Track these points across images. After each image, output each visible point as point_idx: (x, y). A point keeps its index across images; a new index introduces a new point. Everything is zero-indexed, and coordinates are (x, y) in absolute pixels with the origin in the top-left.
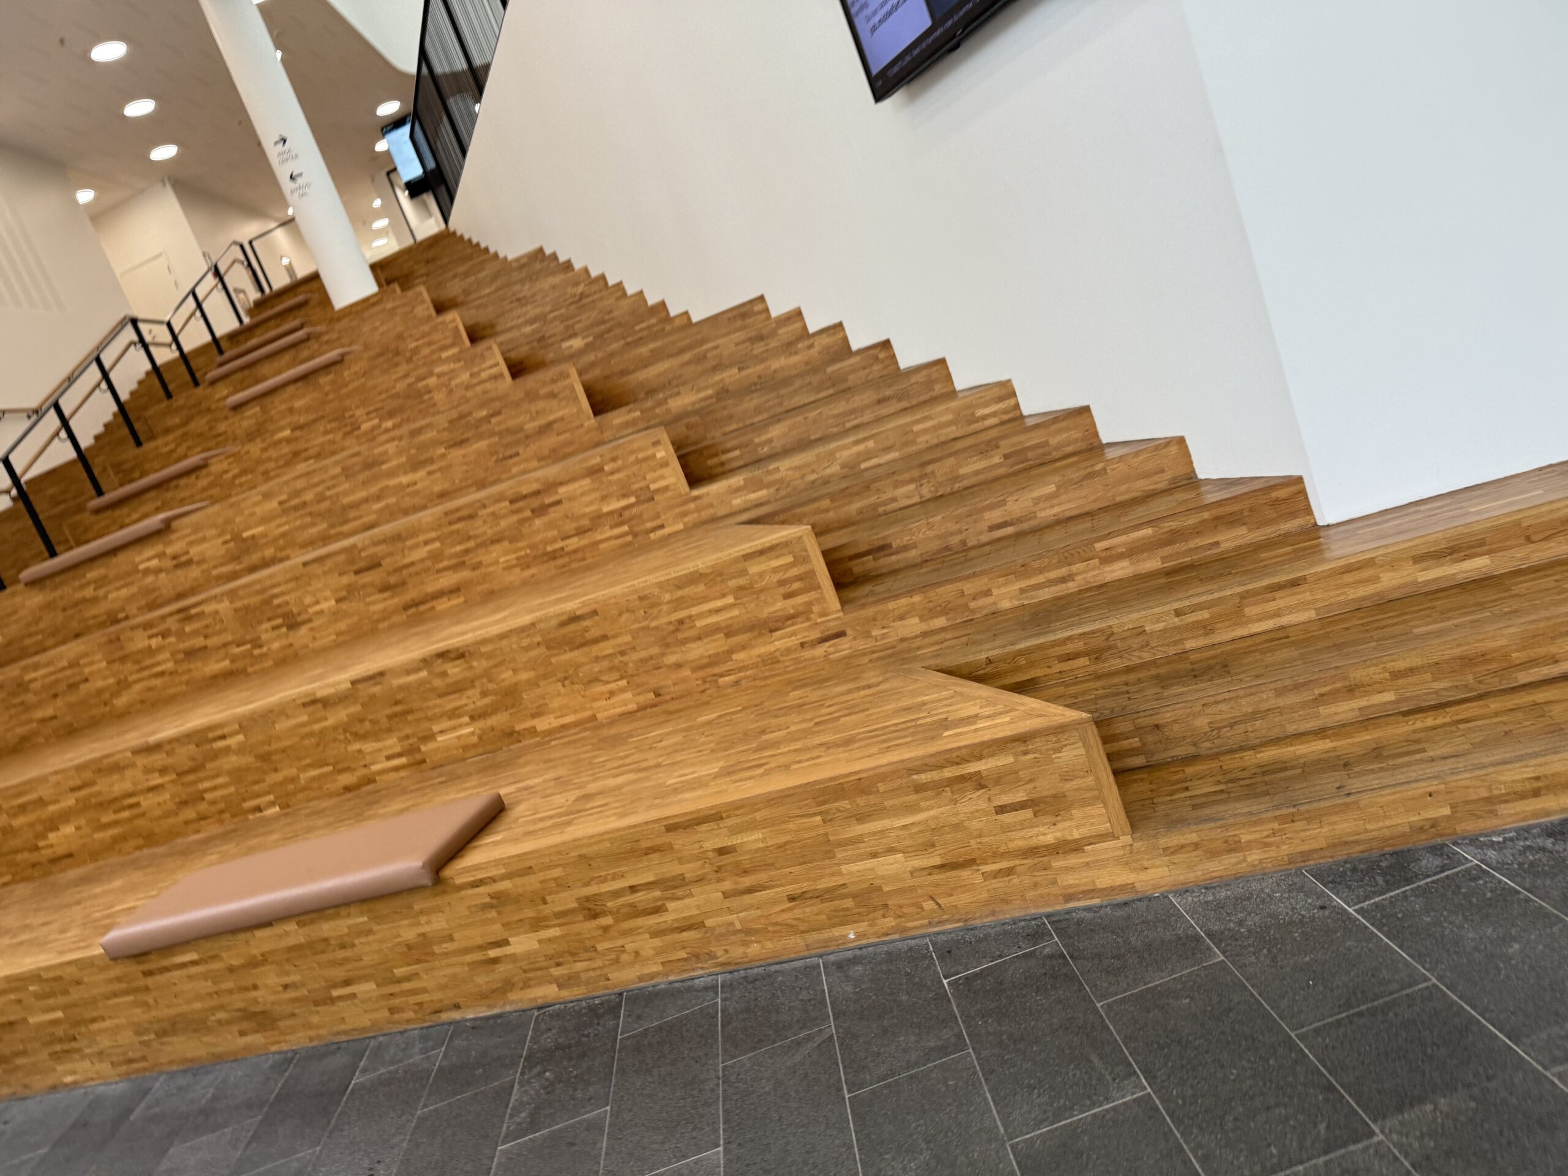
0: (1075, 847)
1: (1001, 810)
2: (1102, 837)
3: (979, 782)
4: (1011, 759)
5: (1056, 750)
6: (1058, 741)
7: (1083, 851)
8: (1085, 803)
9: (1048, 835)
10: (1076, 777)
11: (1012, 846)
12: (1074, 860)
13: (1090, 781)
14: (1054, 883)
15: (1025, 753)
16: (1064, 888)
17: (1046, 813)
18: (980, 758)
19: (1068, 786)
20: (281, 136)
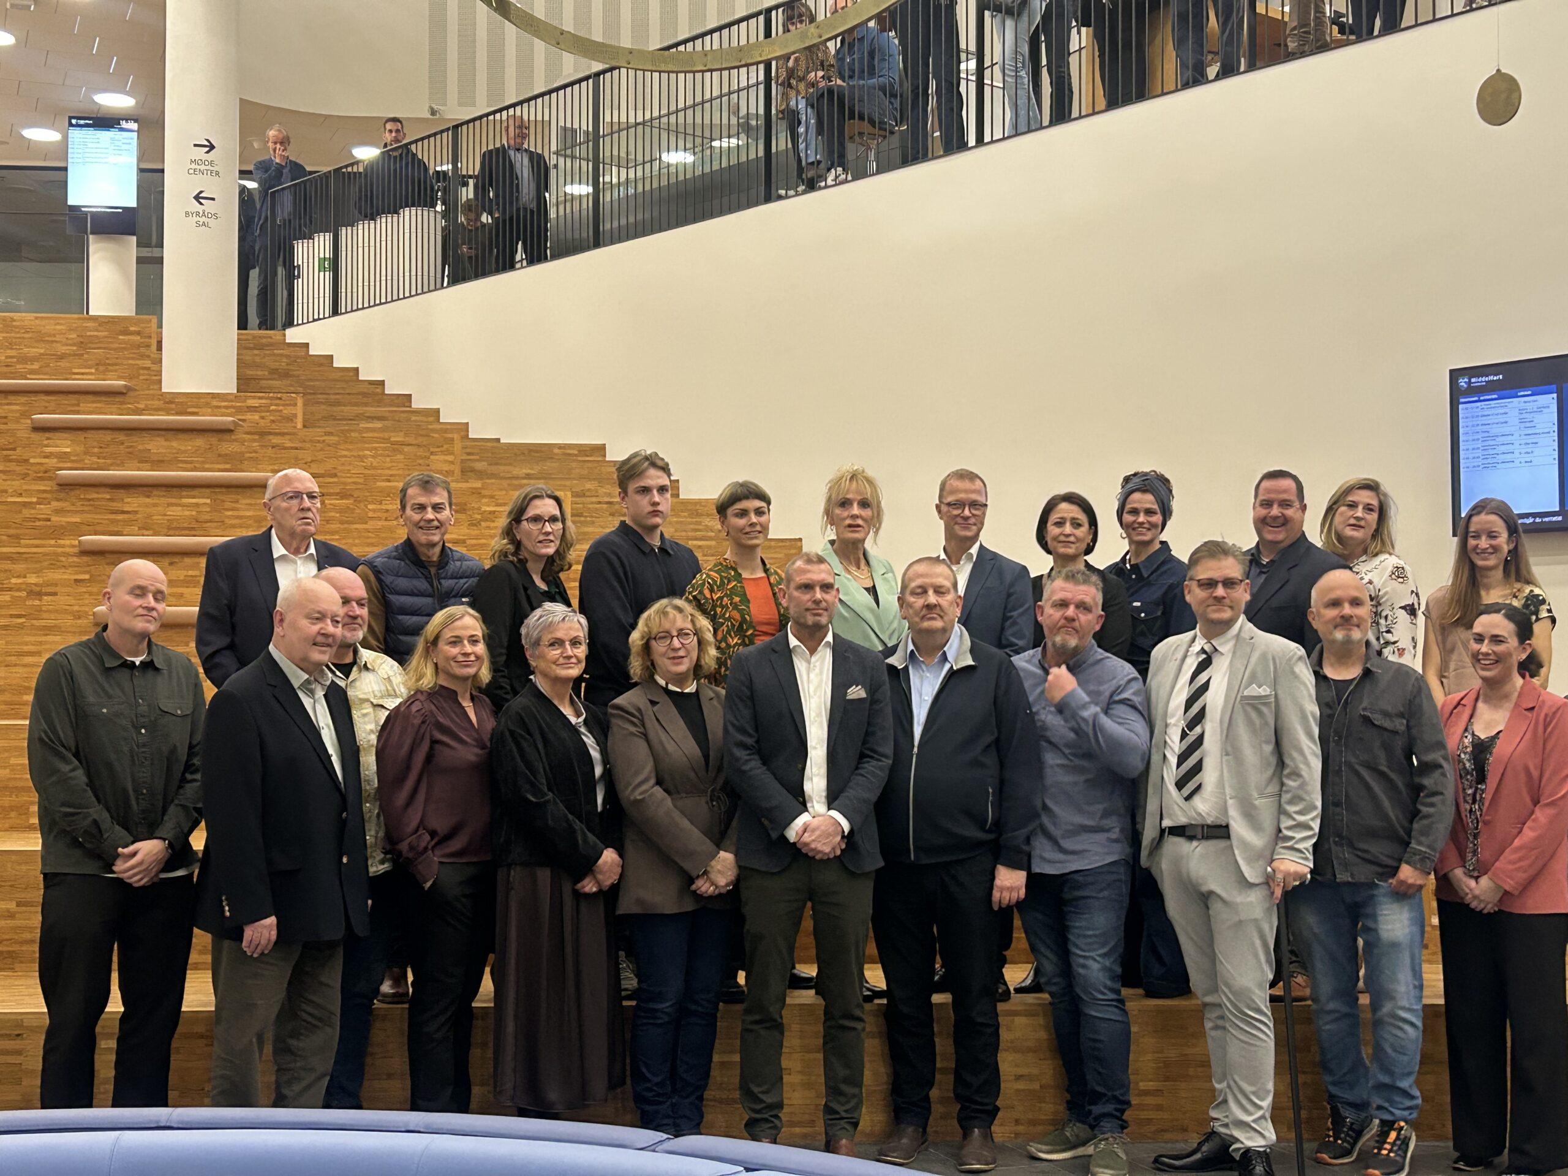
20: (208, 141)
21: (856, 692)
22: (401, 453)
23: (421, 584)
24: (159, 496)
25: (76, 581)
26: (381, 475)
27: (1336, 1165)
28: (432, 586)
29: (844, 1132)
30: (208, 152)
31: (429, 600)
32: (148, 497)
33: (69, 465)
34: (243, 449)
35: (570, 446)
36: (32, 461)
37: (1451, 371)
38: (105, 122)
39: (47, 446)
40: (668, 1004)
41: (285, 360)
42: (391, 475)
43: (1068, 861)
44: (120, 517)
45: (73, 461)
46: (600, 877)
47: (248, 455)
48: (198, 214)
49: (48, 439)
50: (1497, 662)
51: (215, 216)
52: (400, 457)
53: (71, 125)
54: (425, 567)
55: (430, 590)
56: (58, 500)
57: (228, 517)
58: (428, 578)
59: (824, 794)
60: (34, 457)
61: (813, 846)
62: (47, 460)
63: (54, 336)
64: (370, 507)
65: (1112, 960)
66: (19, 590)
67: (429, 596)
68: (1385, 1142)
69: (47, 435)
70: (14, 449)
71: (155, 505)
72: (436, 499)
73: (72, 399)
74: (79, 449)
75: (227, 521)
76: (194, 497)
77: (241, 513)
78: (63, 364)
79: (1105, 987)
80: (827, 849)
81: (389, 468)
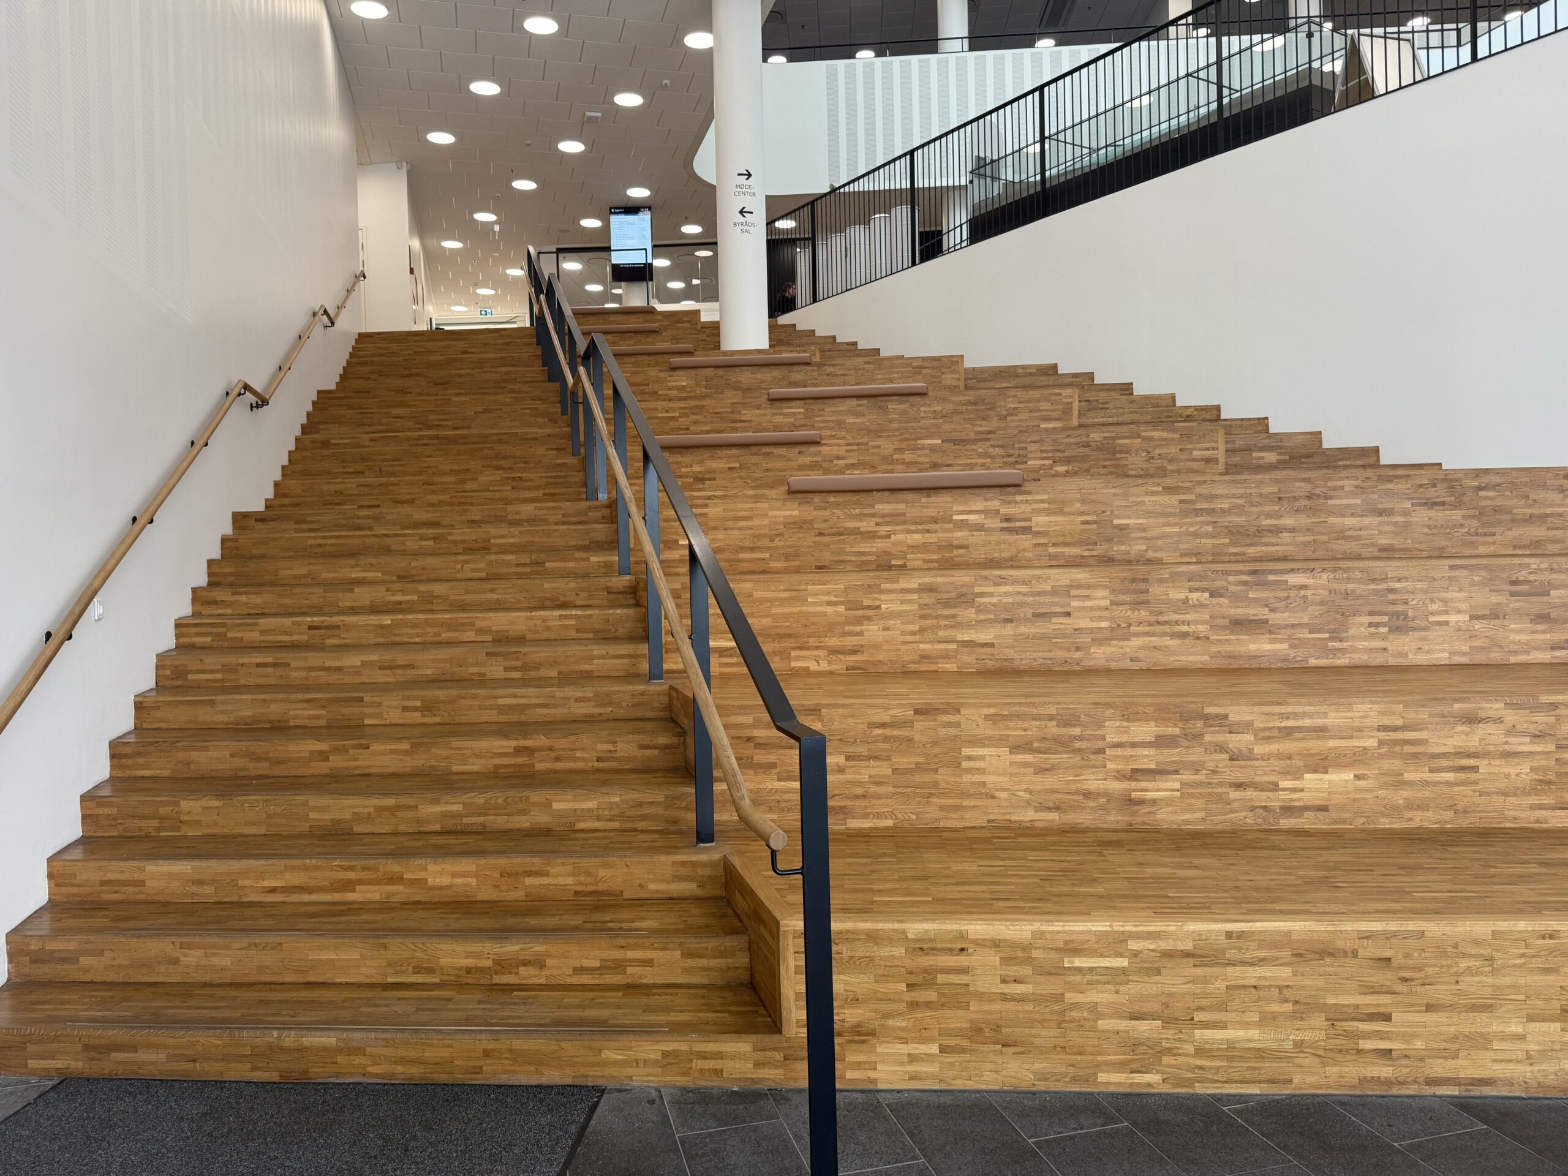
20: (747, 170)
25: (729, 468)
30: (747, 179)
35: (1030, 366)
38: (632, 209)
44: (739, 425)
48: (742, 224)
51: (754, 225)
53: (611, 213)
56: (694, 414)
57: (818, 422)
64: (922, 409)
66: (687, 477)
75: (816, 425)
76: (792, 408)
77: (825, 418)
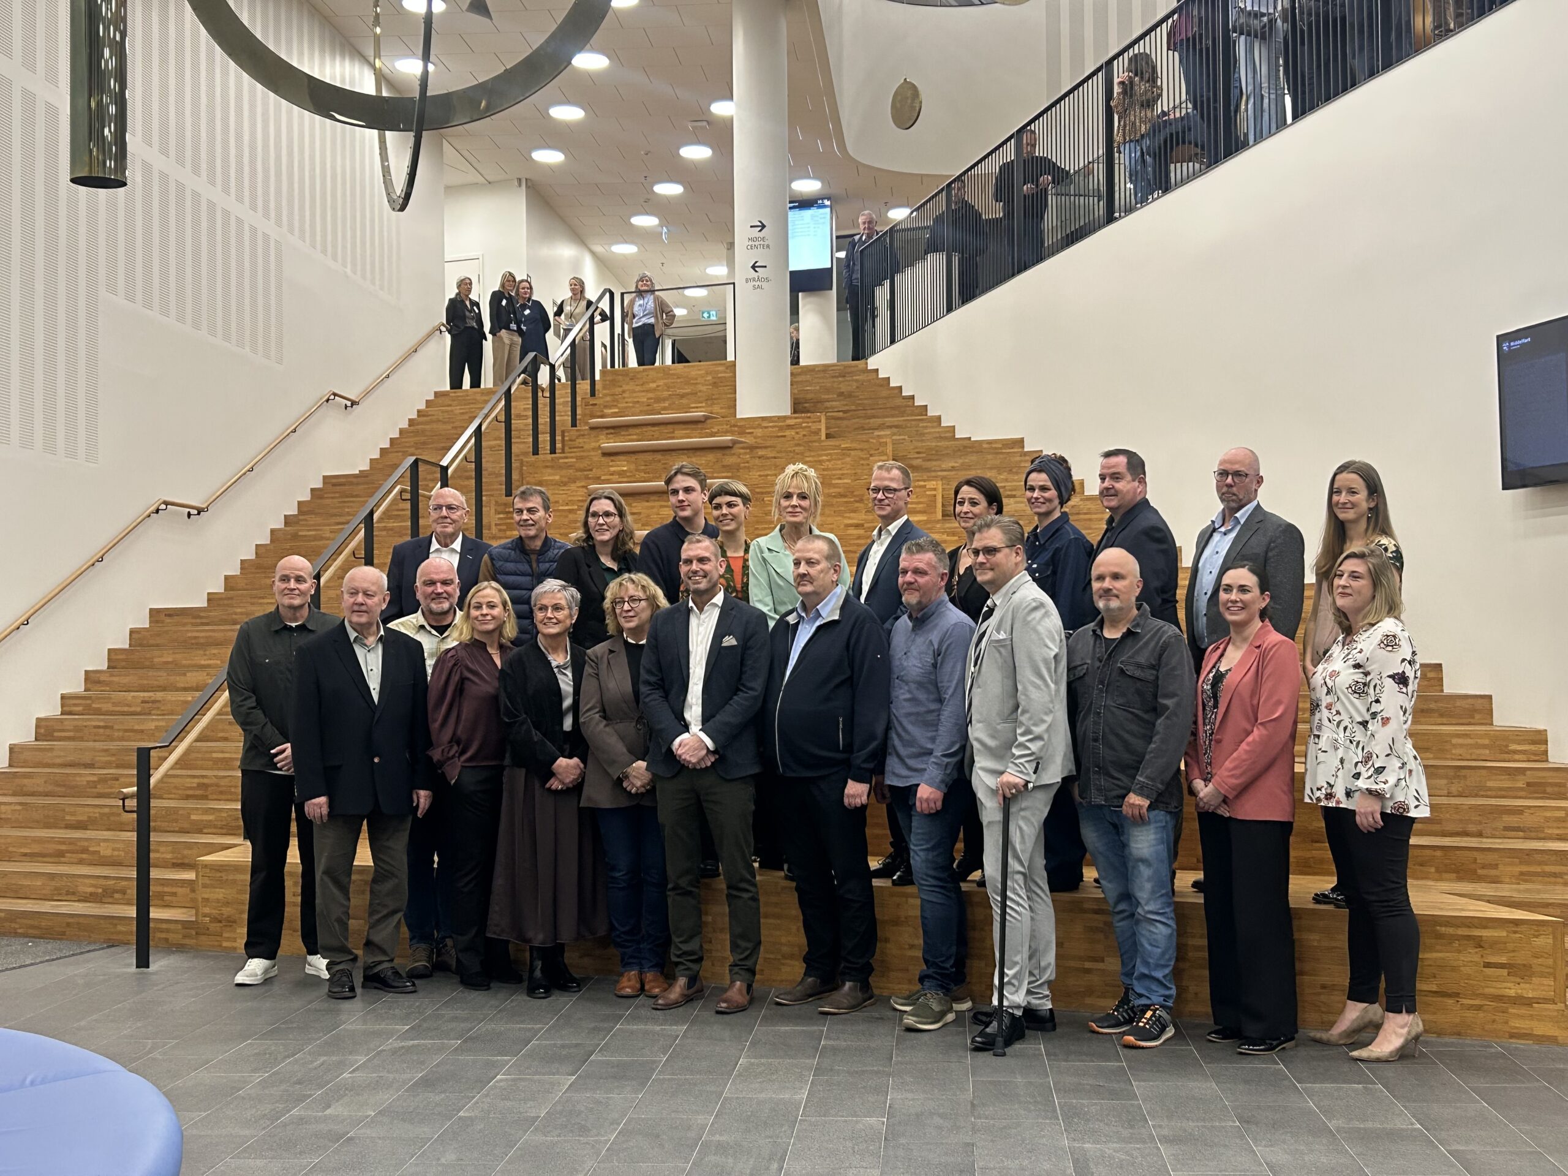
0: (1528, 1002)
1: (1488, 965)
2: (1546, 1001)
3: (1479, 943)
4: (1504, 934)
5: (1537, 936)
6: (1538, 931)
7: (1532, 1007)
8: (1542, 975)
9: (1512, 990)
10: (1542, 956)
11: (1488, 991)
12: (1523, 1011)
13: (1550, 962)
14: (1506, 1023)
15: (1515, 932)
16: (1511, 1027)
17: (1515, 975)
18: (1485, 927)
19: (1536, 961)
20: (760, 222)
21: (729, 641)
22: (849, 456)
23: (525, 567)
24: (655, 501)
26: (834, 475)
27: (1102, 1033)
28: (531, 566)
29: (738, 976)
30: (760, 231)
31: (529, 578)
32: (648, 501)
33: (625, 480)
34: (739, 460)
36: (603, 478)
37: (1498, 337)
39: (612, 466)
40: (621, 873)
41: (855, 384)
42: (843, 474)
43: (911, 777)
45: (628, 477)
46: (559, 777)
47: (742, 465)
48: (754, 279)
49: (612, 461)
50: (1243, 608)
51: (767, 280)
52: (848, 459)
54: (528, 555)
55: (529, 570)
58: (529, 563)
59: (700, 719)
60: (604, 475)
61: (683, 757)
62: (611, 477)
63: (696, 379)
65: (935, 853)
67: (529, 575)
68: (1143, 1017)
69: (612, 458)
70: (591, 470)
71: (653, 507)
72: (530, 505)
73: (670, 428)
74: (633, 467)
78: (684, 401)
79: (928, 875)
80: (694, 760)
81: (840, 469)
